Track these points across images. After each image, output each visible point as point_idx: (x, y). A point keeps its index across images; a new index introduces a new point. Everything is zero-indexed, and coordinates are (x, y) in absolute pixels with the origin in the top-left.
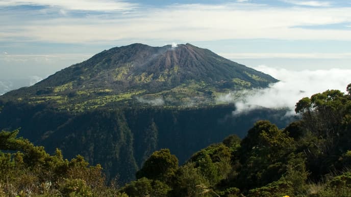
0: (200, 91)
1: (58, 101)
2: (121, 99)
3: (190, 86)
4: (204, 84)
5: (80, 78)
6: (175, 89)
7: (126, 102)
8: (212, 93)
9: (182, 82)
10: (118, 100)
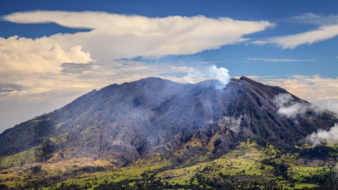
0: (267, 164)
1: (8, 183)
2: (122, 178)
3: (247, 155)
4: (273, 151)
5: (49, 141)
6: (220, 160)
7: (131, 184)
8: (289, 166)
9: (232, 147)
10: (117, 180)
